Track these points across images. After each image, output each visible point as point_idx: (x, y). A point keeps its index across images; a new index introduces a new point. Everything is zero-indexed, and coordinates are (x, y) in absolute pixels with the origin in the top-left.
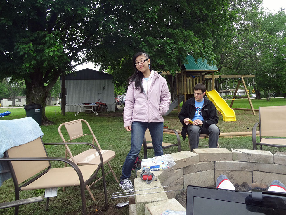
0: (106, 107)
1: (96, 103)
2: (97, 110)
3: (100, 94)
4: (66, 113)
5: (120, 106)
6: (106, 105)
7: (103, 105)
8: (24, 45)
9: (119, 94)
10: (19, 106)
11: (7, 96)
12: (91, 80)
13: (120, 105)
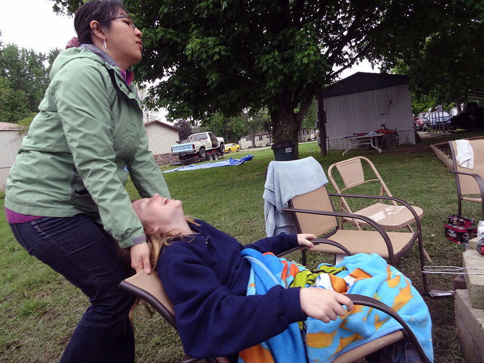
0: (397, 137)
1: (377, 132)
2: (379, 144)
3: (383, 114)
4: (328, 152)
5: (425, 133)
6: (396, 133)
7: (390, 133)
8: (267, 56)
9: (422, 110)
10: (261, 147)
11: (245, 134)
12: (365, 92)
13: (425, 131)
